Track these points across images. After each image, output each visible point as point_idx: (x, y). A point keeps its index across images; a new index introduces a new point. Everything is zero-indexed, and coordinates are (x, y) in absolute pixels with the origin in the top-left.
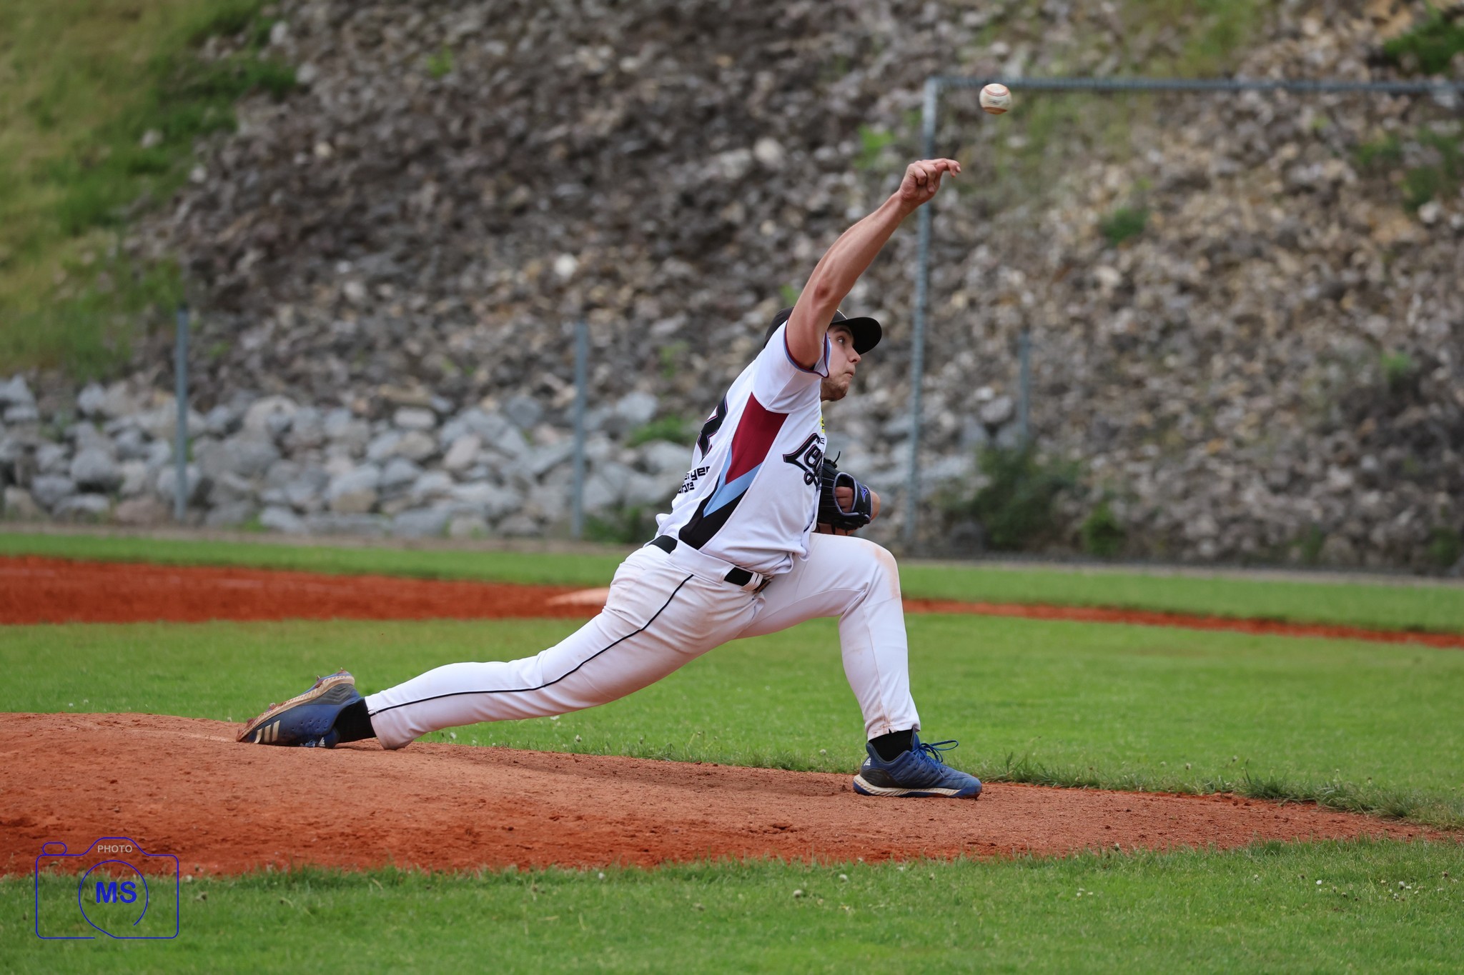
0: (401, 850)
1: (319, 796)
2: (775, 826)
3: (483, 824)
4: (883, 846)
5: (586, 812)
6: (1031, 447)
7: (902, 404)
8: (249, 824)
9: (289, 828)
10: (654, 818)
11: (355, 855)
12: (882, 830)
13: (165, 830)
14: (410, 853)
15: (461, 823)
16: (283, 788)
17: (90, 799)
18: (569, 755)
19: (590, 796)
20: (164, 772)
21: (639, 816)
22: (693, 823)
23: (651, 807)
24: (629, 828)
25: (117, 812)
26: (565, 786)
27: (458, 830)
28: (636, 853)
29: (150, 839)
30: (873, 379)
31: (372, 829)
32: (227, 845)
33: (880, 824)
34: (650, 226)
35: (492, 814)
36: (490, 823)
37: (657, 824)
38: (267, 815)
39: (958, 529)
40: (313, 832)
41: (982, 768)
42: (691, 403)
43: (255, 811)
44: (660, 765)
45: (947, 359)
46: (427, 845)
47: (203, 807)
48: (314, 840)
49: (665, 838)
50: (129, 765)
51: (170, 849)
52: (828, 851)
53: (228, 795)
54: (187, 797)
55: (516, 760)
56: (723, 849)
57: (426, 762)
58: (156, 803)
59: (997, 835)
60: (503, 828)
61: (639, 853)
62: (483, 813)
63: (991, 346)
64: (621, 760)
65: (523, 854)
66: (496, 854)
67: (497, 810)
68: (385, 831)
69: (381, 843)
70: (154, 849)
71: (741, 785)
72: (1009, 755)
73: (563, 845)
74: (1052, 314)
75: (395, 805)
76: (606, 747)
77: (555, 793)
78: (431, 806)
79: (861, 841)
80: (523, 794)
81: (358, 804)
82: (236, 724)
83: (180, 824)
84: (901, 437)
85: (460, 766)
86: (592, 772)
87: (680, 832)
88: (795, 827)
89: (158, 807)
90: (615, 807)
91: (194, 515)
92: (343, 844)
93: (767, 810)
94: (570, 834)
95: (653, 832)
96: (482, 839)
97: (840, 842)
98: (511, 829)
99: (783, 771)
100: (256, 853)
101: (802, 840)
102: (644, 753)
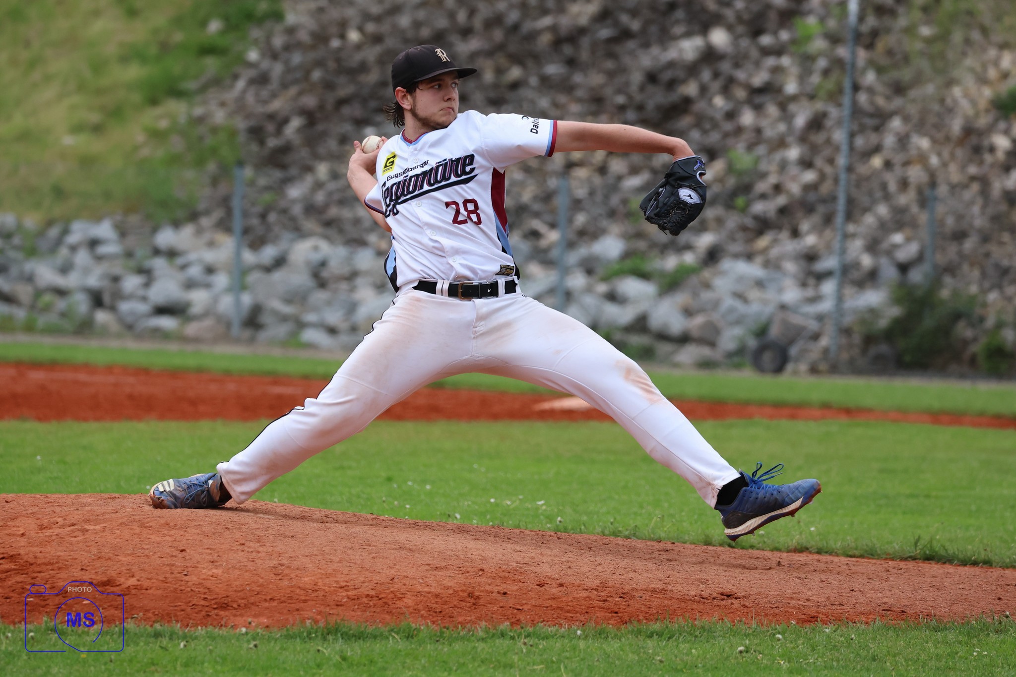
0: (415, 610)
1: (348, 565)
2: (722, 594)
3: (482, 589)
4: (812, 612)
5: (566, 580)
7: (829, 247)
8: (292, 587)
9: (324, 590)
10: (622, 586)
11: (378, 613)
12: (811, 598)
13: (224, 591)
14: (422, 612)
15: (464, 588)
16: (320, 557)
17: (164, 565)
18: (552, 533)
19: (570, 567)
20: (223, 543)
21: (610, 584)
22: (654, 591)
23: (620, 577)
24: (602, 594)
25: (186, 575)
26: (549, 559)
27: (461, 594)
28: (608, 614)
29: (212, 598)
30: (804, 226)
31: (392, 592)
32: (275, 604)
35: (490, 581)
36: (488, 588)
37: (626, 591)
38: (306, 579)
39: (874, 350)
40: (344, 594)
41: (894, 548)
42: (653, 245)
43: (297, 576)
44: (627, 543)
45: (866, 210)
46: (437, 606)
47: (255, 572)
48: (345, 600)
49: (631, 602)
50: (196, 537)
51: (228, 606)
52: (766, 615)
53: (275, 562)
54: (242, 564)
55: (509, 537)
56: (679, 612)
57: (436, 537)
58: (217, 569)
59: (907, 604)
60: (499, 593)
61: (610, 615)
62: (483, 580)
63: (903, 200)
64: (595, 538)
65: (515, 614)
66: (493, 614)
67: (494, 578)
68: (403, 594)
69: (399, 604)
70: (215, 606)
71: (694, 560)
72: (917, 537)
73: (548, 607)
74: (955, 174)
75: (411, 572)
76: (583, 527)
77: (541, 565)
78: (440, 573)
79: (794, 607)
80: (514, 564)
81: (381, 571)
82: (281, 505)
83: (236, 586)
84: (826, 275)
85: (463, 542)
86: (571, 548)
87: (644, 598)
88: (739, 595)
89: (218, 572)
90: (590, 577)
91: (247, 333)
92: (368, 604)
93: (716, 581)
94: (554, 599)
95: (621, 597)
96: (482, 602)
97: (776, 607)
98: (505, 593)
99: (729, 548)
100: (298, 610)
101: (744, 606)
102: (614, 532)
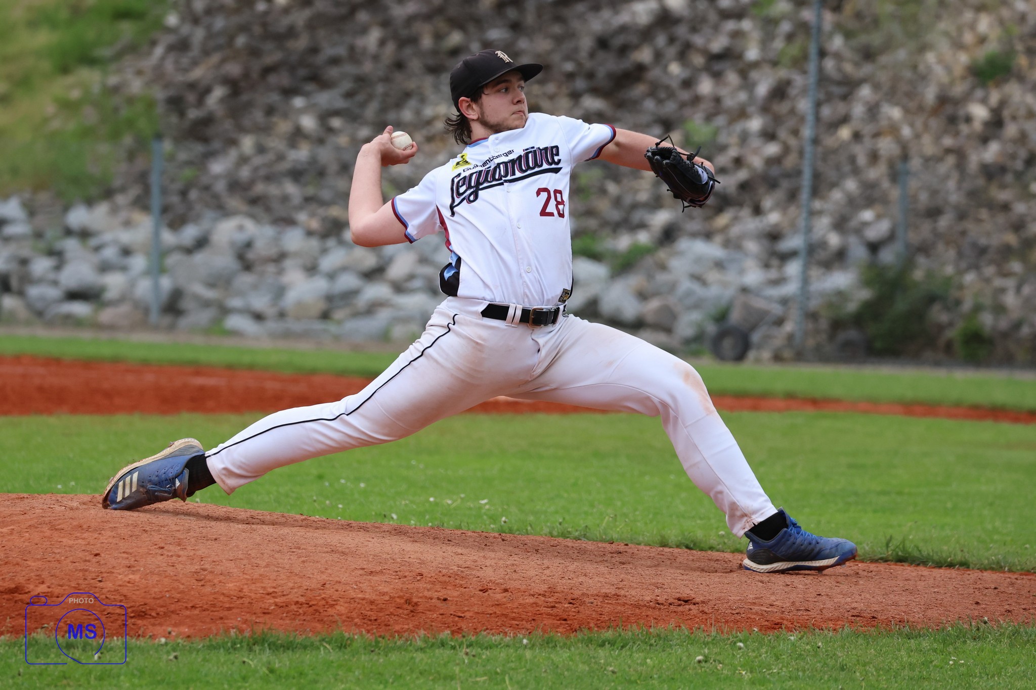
0: (348, 618)
1: (276, 569)
2: (679, 599)
3: (421, 595)
4: (776, 618)
5: (511, 585)
6: (908, 263)
7: (793, 225)
8: (215, 593)
9: (250, 597)
10: (572, 591)
11: (309, 621)
12: (775, 603)
13: (142, 598)
14: (356, 620)
15: (402, 594)
16: (245, 562)
17: (76, 570)
18: (496, 535)
19: (515, 571)
20: (141, 547)
21: (559, 589)
22: (606, 596)
23: (569, 581)
24: (550, 600)
25: (100, 581)
26: (493, 562)
27: (398, 600)
28: (556, 622)
30: (767, 203)
31: (323, 598)
32: (196, 612)
33: (773, 598)
34: (569, 67)
35: (429, 586)
36: (427, 594)
37: (575, 596)
38: (231, 585)
39: (842, 336)
40: (272, 601)
41: (864, 549)
42: (605, 224)
43: (220, 582)
44: (577, 544)
45: (834, 185)
46: (372, 613)
47: (175, 578)
48: (272, 608)
49: (581, 608)
50: (111, 540)
51: (146, 615)
52: (727, 622)
53: (197, 567)
54: (161, 569)
55: (450, 539)
56: (633, 619)
57: (371, 540)
58: (134, 574)
59: (877, 609)
60: (438, 599)
61: (559, 622)
62: (421, 585)
63: (873, 174)
64: (542, 539)
65: (457, 622)
66: (432, 622)
67: (433, 583)
68: (335, 601)
69: (331, 611)
71: (649, 563)
72: (888, 537)
73: (491, 614)
74: (928, 146)
75: (344, 578)
76: (529, 528)
77: (484, 568)
78: (375, 578)
79: (756, 613)
80: (456, 568)
81: (311, 576)
82: (203, 505)
83: (155, 593)
84: (790, 255)
85: (401, 544)
86: (517, 551)
87: (595, 604)
88: (697, 600)
89: (136, 578)
90: (537, 581)
92: (297, 611)
93: (673, 585)
94: (498, 605)
95: (571, 603)
96: (420, 609)
97: (737, 614)
98: (445, 600)
99: (686, 550)
100: (221, 618)
101: (703, 612)
102: (562, 533)
